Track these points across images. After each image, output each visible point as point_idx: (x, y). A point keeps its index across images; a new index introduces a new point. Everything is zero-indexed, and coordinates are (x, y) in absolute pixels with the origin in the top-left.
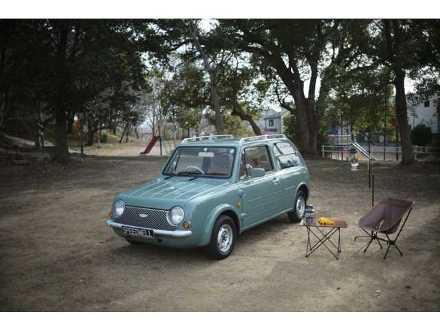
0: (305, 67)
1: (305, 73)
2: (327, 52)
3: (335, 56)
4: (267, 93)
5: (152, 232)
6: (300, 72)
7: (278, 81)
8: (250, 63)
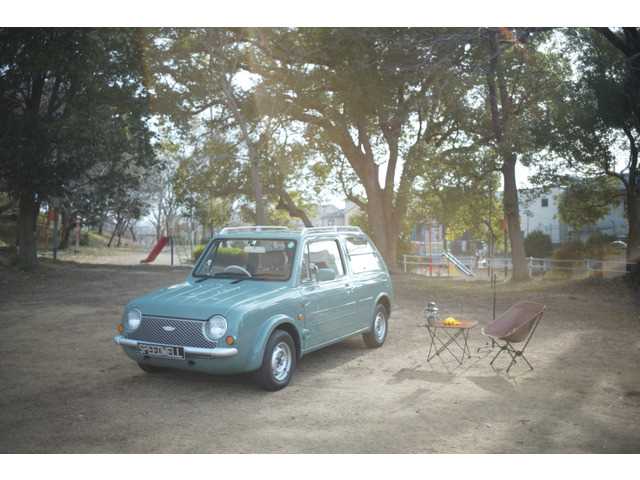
0: (381, 146)
1: (381, 153)
2: (410, 126)
3: (423, 132)
4: (327, 180)
5: (181, 350)
6: (374, 152)
7: (343, 163)
8: (304, 136)
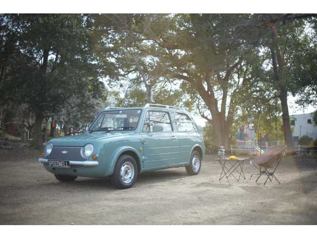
0: (219, 91)
2: (234, 81)
5: (68, 162)
6: (215, 94)
7: (199, 99)
8: (180, 88)
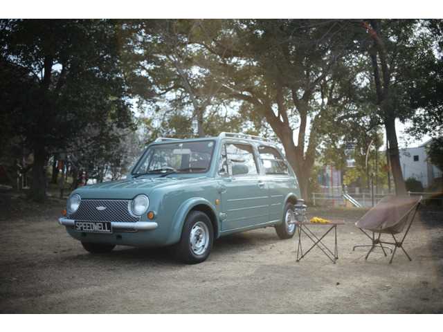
0: (294, 117)
1: (294, 121)
2: (315, 103)
5: (109, 225)
